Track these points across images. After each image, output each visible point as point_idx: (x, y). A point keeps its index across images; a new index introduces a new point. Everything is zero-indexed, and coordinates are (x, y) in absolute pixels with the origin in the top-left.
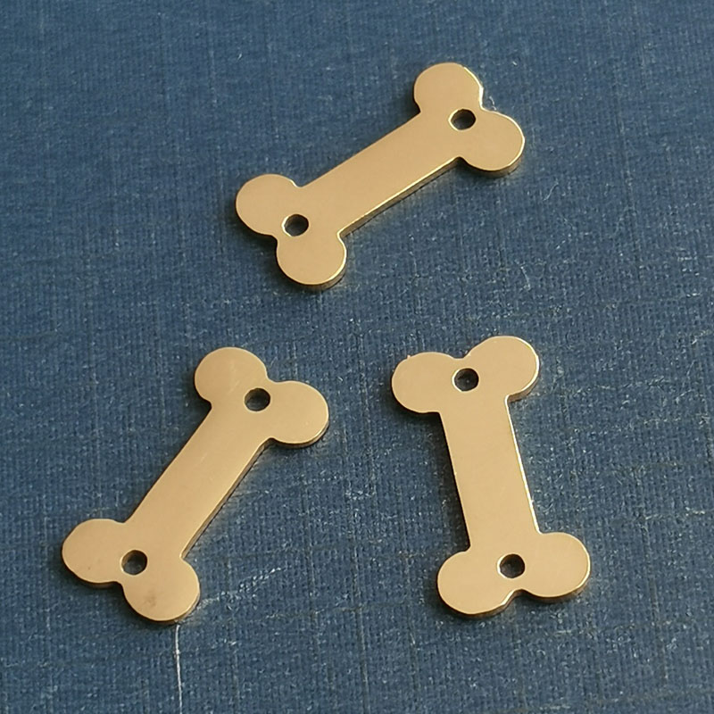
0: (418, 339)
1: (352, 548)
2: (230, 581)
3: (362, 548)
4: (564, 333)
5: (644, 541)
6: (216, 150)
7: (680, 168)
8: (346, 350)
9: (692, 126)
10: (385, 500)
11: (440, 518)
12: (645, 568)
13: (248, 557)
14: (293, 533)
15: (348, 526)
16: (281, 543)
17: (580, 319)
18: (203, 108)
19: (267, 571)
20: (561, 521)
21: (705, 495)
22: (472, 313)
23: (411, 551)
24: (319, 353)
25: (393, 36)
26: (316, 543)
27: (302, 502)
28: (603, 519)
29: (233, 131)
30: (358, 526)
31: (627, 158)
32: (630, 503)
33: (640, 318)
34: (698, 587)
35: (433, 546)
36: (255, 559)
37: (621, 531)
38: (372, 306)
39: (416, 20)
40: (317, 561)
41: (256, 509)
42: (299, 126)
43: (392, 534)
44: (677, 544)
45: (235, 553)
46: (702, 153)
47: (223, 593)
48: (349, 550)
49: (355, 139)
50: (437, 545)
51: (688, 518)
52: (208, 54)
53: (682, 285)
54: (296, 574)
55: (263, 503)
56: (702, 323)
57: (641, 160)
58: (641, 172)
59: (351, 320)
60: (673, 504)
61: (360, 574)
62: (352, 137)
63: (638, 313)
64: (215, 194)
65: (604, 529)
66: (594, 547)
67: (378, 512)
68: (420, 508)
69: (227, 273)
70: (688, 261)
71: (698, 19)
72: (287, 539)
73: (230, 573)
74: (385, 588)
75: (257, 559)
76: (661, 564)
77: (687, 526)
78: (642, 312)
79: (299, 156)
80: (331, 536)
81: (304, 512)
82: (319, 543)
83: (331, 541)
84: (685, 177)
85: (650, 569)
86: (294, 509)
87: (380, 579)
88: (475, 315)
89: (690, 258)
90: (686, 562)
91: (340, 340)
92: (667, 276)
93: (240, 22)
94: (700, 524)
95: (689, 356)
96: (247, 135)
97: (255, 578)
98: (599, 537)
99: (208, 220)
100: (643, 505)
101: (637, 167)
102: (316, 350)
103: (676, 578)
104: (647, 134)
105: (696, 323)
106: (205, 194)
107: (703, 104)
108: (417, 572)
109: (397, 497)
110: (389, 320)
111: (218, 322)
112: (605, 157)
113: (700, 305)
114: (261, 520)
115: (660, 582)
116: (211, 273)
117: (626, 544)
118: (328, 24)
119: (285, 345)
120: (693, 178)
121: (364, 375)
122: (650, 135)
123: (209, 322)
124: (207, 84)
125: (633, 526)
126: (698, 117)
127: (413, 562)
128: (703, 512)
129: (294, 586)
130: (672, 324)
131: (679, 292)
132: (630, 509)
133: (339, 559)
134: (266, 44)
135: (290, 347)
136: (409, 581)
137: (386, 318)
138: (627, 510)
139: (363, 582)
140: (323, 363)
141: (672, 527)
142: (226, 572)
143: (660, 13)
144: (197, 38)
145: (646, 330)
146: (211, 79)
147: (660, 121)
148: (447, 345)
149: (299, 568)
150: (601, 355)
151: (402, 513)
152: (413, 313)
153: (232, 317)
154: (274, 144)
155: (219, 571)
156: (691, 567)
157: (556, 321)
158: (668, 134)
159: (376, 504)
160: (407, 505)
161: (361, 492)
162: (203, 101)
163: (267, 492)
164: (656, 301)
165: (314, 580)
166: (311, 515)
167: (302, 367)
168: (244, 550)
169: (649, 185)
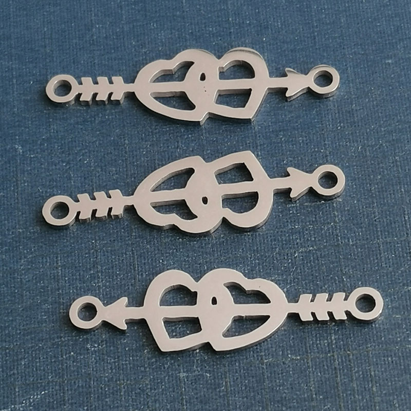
0: (133, 253)
1: (90, 379)
2: (17, 399)
3: (96, 379)
4: (219, 250)
5: (263, 375)
6: (16, 139)
7: (290, 151)
8: (90, 259)
9: (297, 126)
10: (111, 351)
11: (143, 361)
12: (263, 391)
13: (28, 384)
14: (55, 370)
15: (88, 366)
16: (48, 376)
17: (229, 241)
18: (9, 113)
19: (39, 393)
20: (215, 363)
21: (300, 347)
22: (165, 237)
23: (125, 381)
24: (73, 261)
25: (123, 71)
26: (69, 376)
27: (61, 351)
28: (239, 361)
29: (26, 127)
30: (94, 366)
31: (259, 144)
32: (255, 352)
33: (264, 241)
34: (294, 403)
35: (139, 378)
36: (32, 386)
37: (250, 369)
38: (106, 234)
39: (136, 62)
40: (69, 387)
41: (34, 355)
42: (66, 125)
43: (114, 371)
44: (283, 377)
45: (20, 382)
46: (303, 141)
47: (13, 406)
48: (88, 380)
49: (98, 133)
50: (140, 377)
51: (290, 361)
52: (12, 81)
53: (289, 221)
54: (56, 395)
55: (38, 352)
56: (301, 244)
57: (267, 146)
58: (266, 153)
59: (93, 241)
60: (281, 353)
61: (94, 395)
62: (96, 131)
63: (263, 238)
64: (14, 165)
65: (240, 368)
66: (234, 379)
67: (106, 357)
68: (131, 355)
69: (20, 213)
70: (294, 207)
71: (303, 61)
72: (52, 373)
73: (17, 394)
74: (109, 403)
75: (33, 385)
76: (273, 389)
77: (289, 366)
78: (266, 237)
79: (65, 143)
80: (78, 372)
81: (62, 357)
82: (71, 376)
83: (78, 375)
84: (293, 156)
85: (266, 392)
86: (56, 356)
87: (106, 398)
88: (167, 239)
89: (295, 205)
90: (288, 388)
91: (86, 254)
92: (281, 215)
93: (32, 62)
94: (297, 365)
95: (292, 264)
96: (34, 130)
97: (32, 397)
98: (236, 372)
99: (10, 181)
100: (263, 354)
101: (264, 150)
102: (72, 259)
103: (281, 397)
104: (271, 130)
105: (297, 244)
106: (8, 165)
107: (304, 113)
108: (128, 393)
109: (118, 349)
110: (116, 242)
111: (14, 243)
112: (246, 144)
113: (300, 233)
114: (37, 362)
115: (272, 400)
116: (11, 213)
117: (253, 377)
118: (84, 63)
119: (54, 257)
120: (297, 157)
121: (100, 274)
122: (272, 131)
123: (9, 242)
124: (11, 100)
125: (257, 366)
126: (301, 120)
127: (126, 387)
128: (299, 358)
129: (55, 402)
130: (283, 244)
131: (288, 225)
132: (255, 356)
133: (82, 386)
134: (47, 75)
135: (57, 258)
136: (123, 399)
137: (114, 240)
138: (254, 356)
139: (96, 400)
140: (76, 267)
141: (280, 366)
142: (15, 394)
143: (280, 58)
144: (6, 71)
145: (268, 248)
146: (13, 96)
147: (279, 122)
148: (149, 257)
149: (59, 391)
150: (241, 263)
151: (121, 358)
152: (130, 237)
153: (22, 240)
154: (51, 136)
155: (11, 393)
156: (290, 390)
157: (215, 242)
158: (284, 130)
159: (105, 353)
160: (124, 353)
161: (96, 345)
162: (9, 110)
163: (41, 345)
164: (274, 231)
165: (67, 398)
166: (66, 359)
167: (63, 270)
168: (26, 380)
169: (271, 161)
